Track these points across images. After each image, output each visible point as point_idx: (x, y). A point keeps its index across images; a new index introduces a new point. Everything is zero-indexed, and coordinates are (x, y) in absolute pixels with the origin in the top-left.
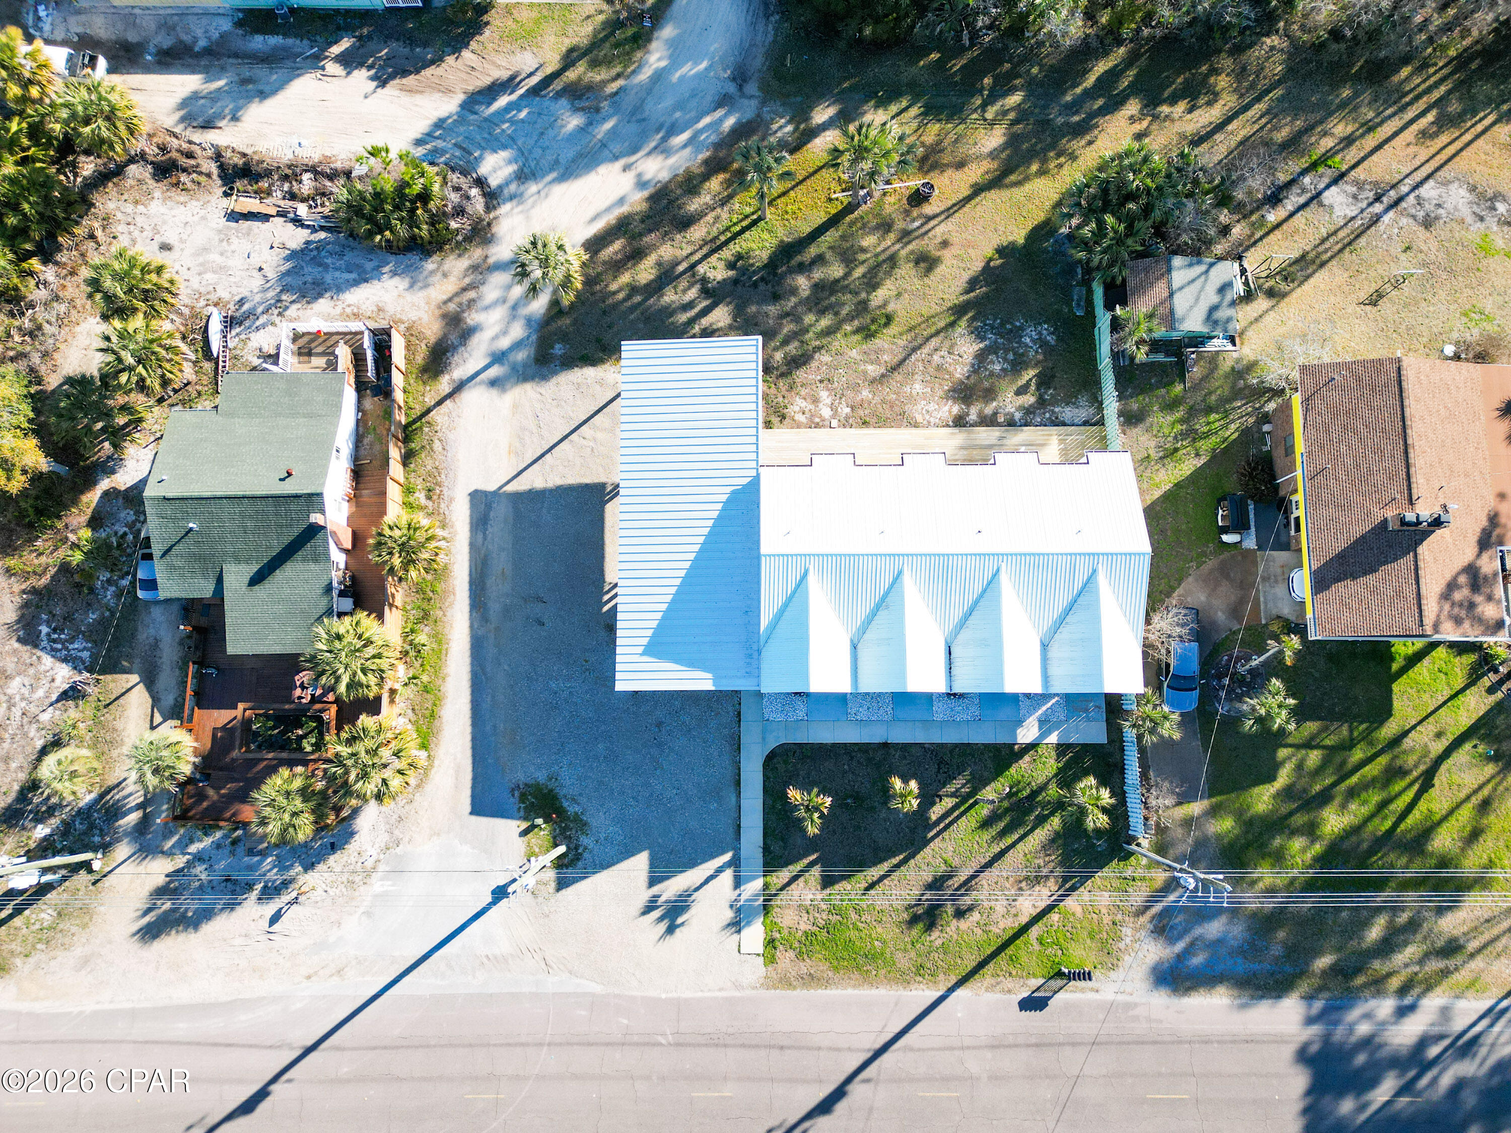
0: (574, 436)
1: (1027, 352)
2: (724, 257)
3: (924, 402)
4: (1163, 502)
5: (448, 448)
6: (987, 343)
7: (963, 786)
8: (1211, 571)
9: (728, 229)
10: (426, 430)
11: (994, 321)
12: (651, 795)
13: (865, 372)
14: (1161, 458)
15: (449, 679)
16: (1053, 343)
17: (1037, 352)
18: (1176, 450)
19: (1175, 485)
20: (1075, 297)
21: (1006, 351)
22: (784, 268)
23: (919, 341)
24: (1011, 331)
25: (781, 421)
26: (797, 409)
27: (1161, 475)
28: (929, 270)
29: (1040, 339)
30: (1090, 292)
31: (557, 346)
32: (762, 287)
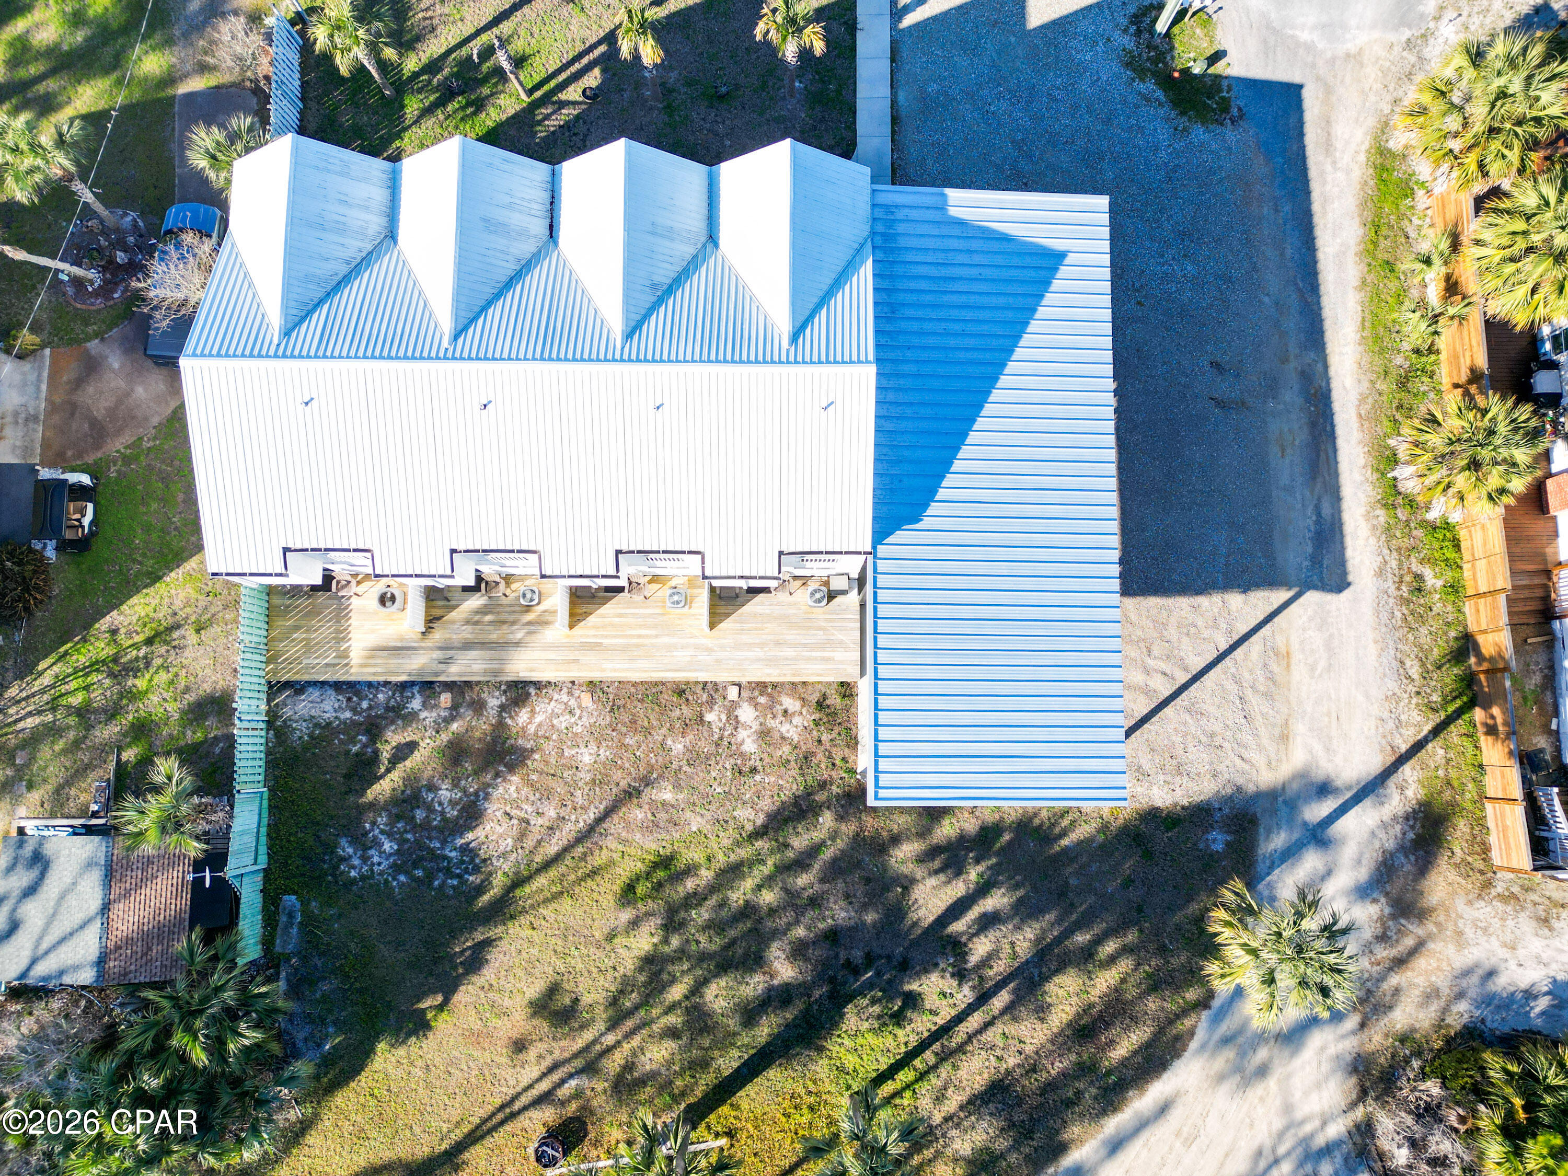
0: (1183, 678)
1: (391, 824)
2: (927, 1017)
3: (578, 729)
4: (183, 549)
5: (1395, 664)
6: (460, 842)
7: (547, 117)
8: (119, 432)
9: (922, 1076)
10: (1436, 698)
11: (442, 886)
12: (1028, 103)
13: (677, 787)
14: (177, 626)
15: (1355, 282)
16: (343, 842)
17: (374, 823)
18: (149, 642)
19: (159, 578)
20: (294, 931)
21: (427, 822)
22: (817, 993)
23: (580, 850)
24: (415, 865)
25: (825, 697)
26: (797, 720)
27: (182, 596)
28: (553, 990)
29: (366, 848)
30: (267, 942)
31: (1219, 847)
32: (857, 955)
